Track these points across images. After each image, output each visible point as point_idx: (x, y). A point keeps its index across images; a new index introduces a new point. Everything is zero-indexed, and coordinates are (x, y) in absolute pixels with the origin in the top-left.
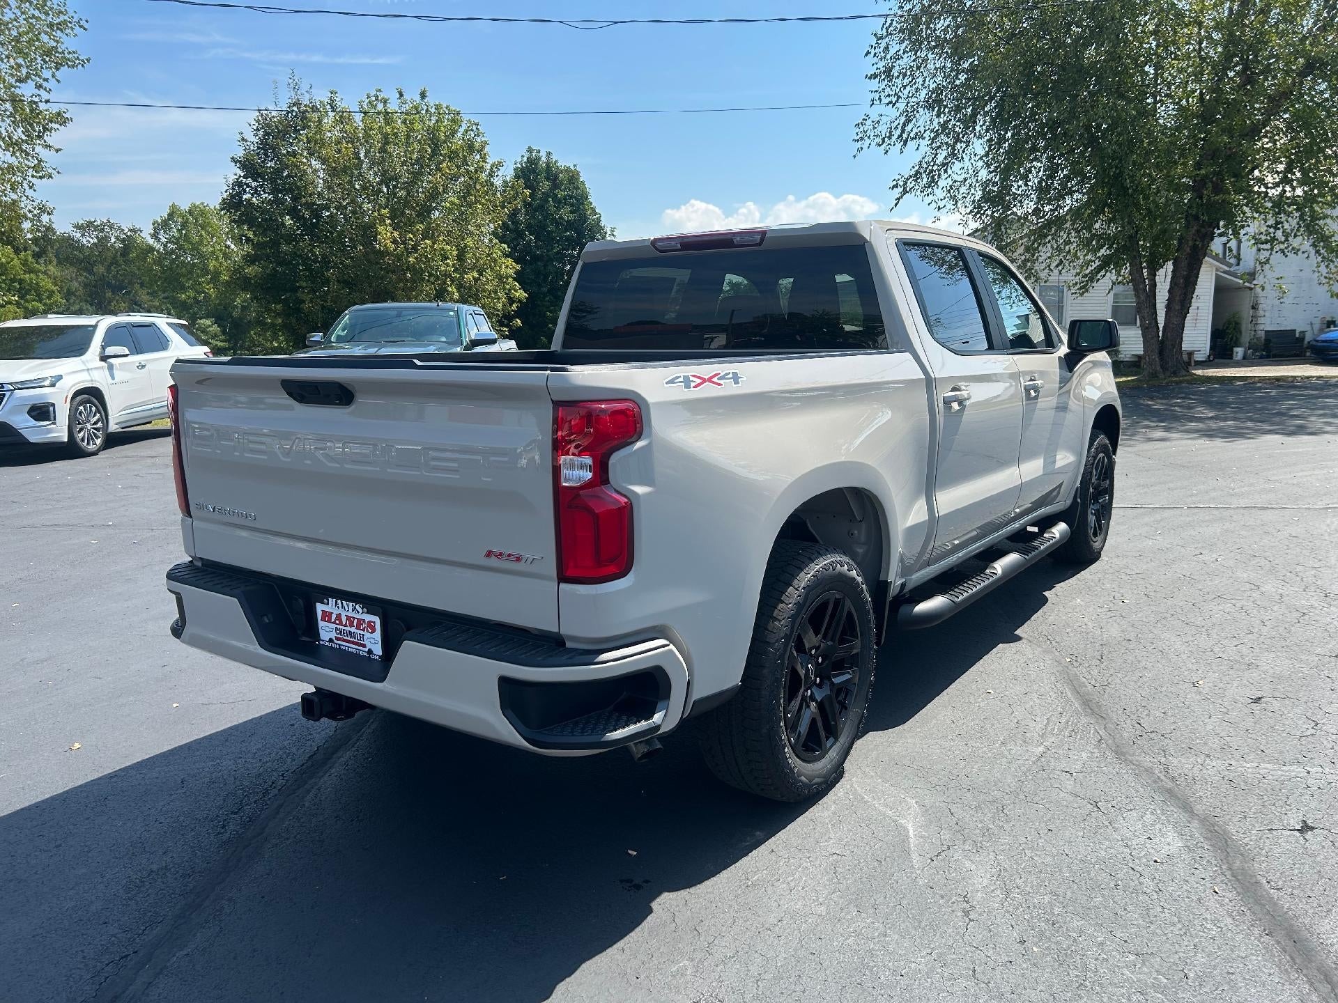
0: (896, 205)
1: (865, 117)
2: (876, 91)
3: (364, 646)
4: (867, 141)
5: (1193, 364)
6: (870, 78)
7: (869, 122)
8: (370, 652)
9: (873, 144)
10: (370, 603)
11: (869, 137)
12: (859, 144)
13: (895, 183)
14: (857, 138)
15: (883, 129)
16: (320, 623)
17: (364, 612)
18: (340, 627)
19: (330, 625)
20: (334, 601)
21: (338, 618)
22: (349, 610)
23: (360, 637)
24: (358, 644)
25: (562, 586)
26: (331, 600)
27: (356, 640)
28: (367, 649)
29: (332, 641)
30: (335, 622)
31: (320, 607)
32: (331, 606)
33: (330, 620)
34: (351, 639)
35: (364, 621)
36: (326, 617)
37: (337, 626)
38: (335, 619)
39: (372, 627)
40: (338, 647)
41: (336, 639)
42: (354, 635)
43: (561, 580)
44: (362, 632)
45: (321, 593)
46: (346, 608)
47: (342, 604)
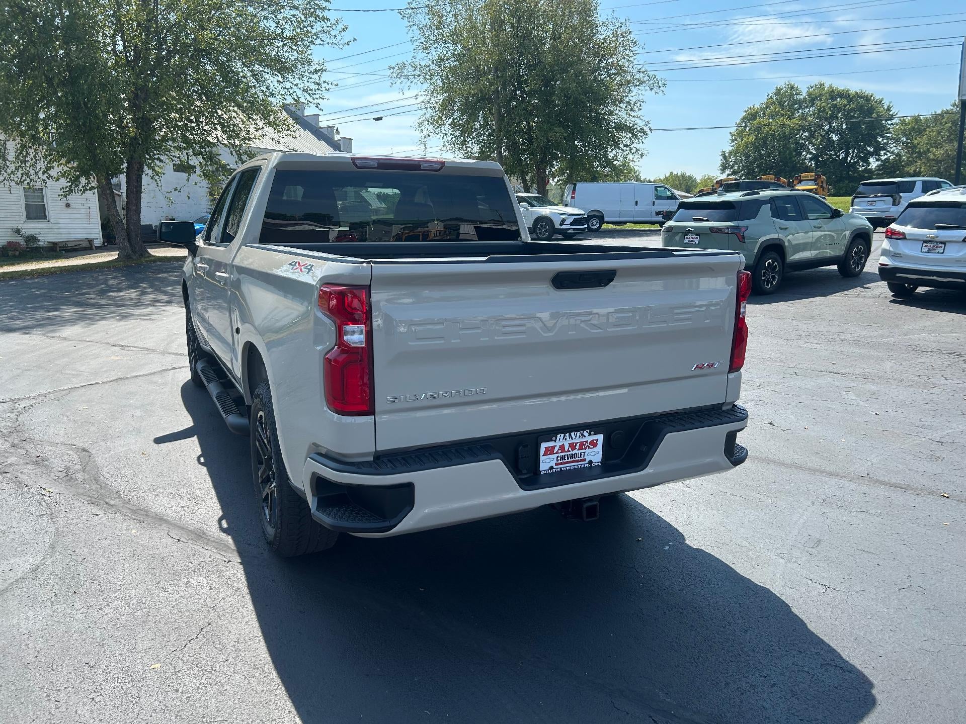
5: (94, 248)
8: (590, 462)
10: (593, 427)
16: (542, 458)
17: (590, 434)
18: (562, 454)
19: (552, 456)
20: (562, 435)
21: (562, 448)
22: (576, 438)
23: (581, 455)
24: (578, 461)
25: (729, 375)
26: (559, 436)
27: (577, 459)
28: (587, 462)
29: (551, 468)
30: (557, 453)
31: (544, 446)
32: (555, 441)
33: (552, 453)
34: (572, 460)
35: (587, 442)
36: (549, 451)
37: (559, 455)
38: (559, 450)
39: (594, 444)
40: (559, 470)
41: (556, 464)
42: (575, 455)
43: (729, 372)
44: (584, 451)
45: (550, 434)
46: (574, 437)
47: (570, 435)
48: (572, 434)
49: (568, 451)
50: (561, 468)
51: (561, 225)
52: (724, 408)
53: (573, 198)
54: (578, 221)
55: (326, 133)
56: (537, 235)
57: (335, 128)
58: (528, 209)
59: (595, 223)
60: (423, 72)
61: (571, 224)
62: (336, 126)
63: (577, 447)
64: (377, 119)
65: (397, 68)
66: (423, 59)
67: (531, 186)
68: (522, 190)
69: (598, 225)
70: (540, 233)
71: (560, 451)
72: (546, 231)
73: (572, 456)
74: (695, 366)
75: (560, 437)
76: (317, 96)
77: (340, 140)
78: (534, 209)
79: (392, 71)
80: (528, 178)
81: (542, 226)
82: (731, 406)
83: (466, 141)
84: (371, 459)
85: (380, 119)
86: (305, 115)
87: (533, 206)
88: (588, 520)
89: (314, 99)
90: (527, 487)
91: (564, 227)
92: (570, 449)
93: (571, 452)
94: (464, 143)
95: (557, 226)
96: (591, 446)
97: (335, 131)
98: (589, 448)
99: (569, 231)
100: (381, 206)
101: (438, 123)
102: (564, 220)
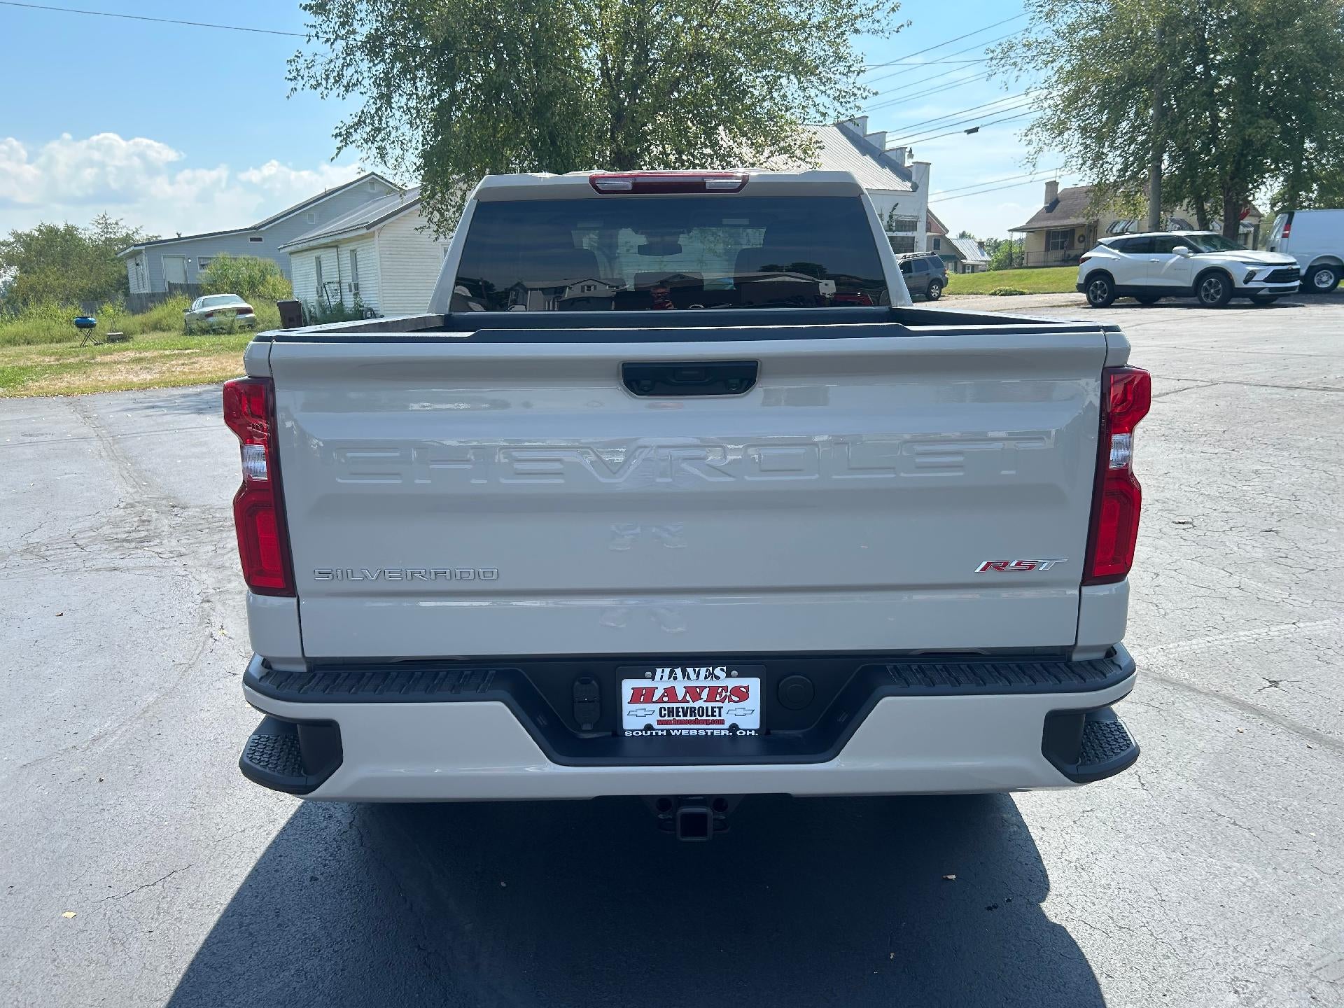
0: (337, 155)
1: (297, 54)
2: (312, 26)
3: (722, 722)
4: (301, 82)
6: (305, 9)
7: (301, 60)
8: (734, 728)
9: (308, 86)
10: (737, 663)
11: (302, 78)
12: (292, 84)
13: (338, 131)
14: (291, 77)
15: (319, 71)
16: (627, 707)
17: (729, 675)
18: (671, 705)
19: (649, 706)
20: (667, 670)
21: (670, 693)
22: (699, 678)
23: (713, 711)
24: (708, 722)
25: (1084, 589)
26: (659, 671)
27: (704, 717)
28: (727, 726)
29: (649, 727)
30: (660, 701)
31: (628, 686)
32: (653, 678)
33: (649, 700)
34: (693, 718)
35: (725, 689)
36: (642, 696)
37: (666, 705)
38: (663, 696)
39: (742, 694)
40: (665, 733)
41: (660, 722)
42: (703, 711)
43: (1085, 582)
44: (720, 704)
45: (643, 664)
46: (693, 676)
47: (684, 672)
48: (690, 670)
49: (684, 700)
50: (668, 731)
51: (1246, 282)
52: (1076, 657)
53: (1285, 236)
54: (1281, 274)
55: (894, 158)
56: (1201, 299)
57: (908, 150)
58: (1187, 257)
59: (1325, 279)
60: (1041, 51)
61: (1266, 280)
62: (909, 147)
63: (704, 695)
64: (970, 132)
65: (999, 50)
66: (1042, 31)
67: (1211, 220)
68: (1196, 226)
69: (1331, 282)
70: (1207, 296)
71: (665, 699)
72: (1217, 292)
73: (693, 711)
74: (985, 563)
75: (662, 673)
76: (852, 105)
77: (911, 166)
78: (1199, 257)
79: (991, 55)
80: (1207, 206)
81: (1210, 283)
82: (1101, 655)
83: (1103, 153)
84: (303, 668)
85: (976, 130)
86: (868, 133)
87: (1197, 251)
88: (684, 839)
89: (847, 110)
90: (564, 759)
91: (1251, 285)
92: (688, 698)
93: (691, 704)
94: (1099, 156)
95: (1239, 283)
96: (734, 698)
97: (907, 154)
98: (731, 700)
99: (1262, 293)
100: (983, 259)
101: (1060, 128)
102: (1251, 275)
